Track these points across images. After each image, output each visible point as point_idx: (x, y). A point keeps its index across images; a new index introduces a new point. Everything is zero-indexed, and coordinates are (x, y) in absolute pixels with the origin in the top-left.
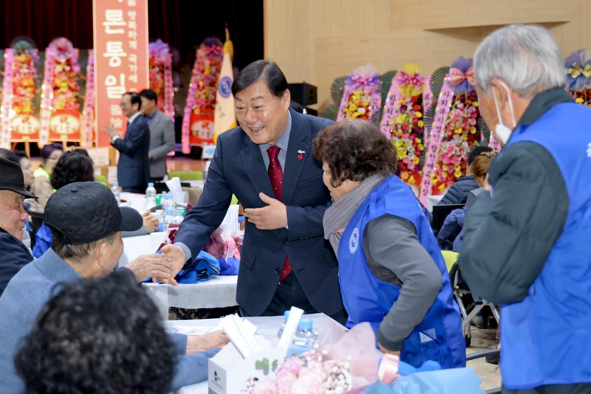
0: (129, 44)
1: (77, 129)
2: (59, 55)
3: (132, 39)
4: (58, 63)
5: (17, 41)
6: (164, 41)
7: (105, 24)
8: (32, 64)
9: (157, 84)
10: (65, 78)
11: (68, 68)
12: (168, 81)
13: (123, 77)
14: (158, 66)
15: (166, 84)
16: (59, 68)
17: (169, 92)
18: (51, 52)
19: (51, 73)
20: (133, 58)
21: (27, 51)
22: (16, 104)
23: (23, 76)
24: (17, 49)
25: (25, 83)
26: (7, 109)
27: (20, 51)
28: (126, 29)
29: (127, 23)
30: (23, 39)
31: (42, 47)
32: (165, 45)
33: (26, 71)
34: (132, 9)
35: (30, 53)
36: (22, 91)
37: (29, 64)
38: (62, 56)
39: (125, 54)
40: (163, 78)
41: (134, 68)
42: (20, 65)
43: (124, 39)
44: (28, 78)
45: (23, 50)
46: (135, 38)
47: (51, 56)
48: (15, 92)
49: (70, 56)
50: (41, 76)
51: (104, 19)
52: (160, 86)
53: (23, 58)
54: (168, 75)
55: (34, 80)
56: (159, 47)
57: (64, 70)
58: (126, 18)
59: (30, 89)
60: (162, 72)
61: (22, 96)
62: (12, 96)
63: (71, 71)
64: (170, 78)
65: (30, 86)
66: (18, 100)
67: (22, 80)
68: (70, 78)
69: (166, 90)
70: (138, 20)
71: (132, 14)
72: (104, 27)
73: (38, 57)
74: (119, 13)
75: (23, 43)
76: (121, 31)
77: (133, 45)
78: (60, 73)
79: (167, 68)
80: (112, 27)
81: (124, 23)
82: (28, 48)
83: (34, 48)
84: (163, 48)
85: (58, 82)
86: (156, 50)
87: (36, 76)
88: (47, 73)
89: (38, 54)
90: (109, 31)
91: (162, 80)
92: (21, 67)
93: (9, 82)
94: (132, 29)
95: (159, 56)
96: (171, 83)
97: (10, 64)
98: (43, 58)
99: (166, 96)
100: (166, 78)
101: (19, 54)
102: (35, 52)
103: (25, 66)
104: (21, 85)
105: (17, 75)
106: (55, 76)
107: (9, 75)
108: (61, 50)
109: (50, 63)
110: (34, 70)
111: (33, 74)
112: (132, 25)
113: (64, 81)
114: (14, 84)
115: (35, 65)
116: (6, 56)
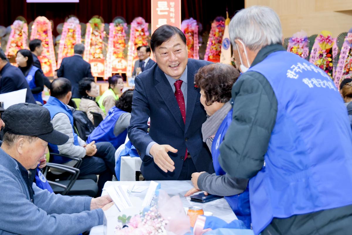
0: (170, 20)
2: (138, 26)
3: (172, 18)
4: (137, 31)
5: (116, 19)
6: (194, 19)
7: (157, 9)
8: (124, 31)
9: (190, 42)
10: (140, 39)
11: (142, 34)
12: (196, 40)
14: (191, 32)
15: (195, 42)
16: (137, 34)
17: (196, 47)
18: (134, 25)
19: (134, 36)
21: (121, 25)
22: (115, 53)
23: (118, 38)
24: (116, 23)
25: (120, 41)
26: (110, 55)
27: (118, 24)
28: (169, 12)
29: (170, 9)
30: (119, 18)
31: (129, 22)
32: (195, 21)
33: (120, 35)
34: (172, 1)
35: (122, 26)
36: (118, 45)
37: (122, 31)
40: (193, 39)
42: (118, 32)
43: (168, 17)
44: (121, 39)
45: (119, 24)
46: (174, 17)
47: (134, 27)
48: (114, 46)
49: (143, 27)
50: (128, 38)
51: (157, 7)
52: (191, 43)
53: (119, 28)
54: (196, 37)
55: (125, 40)
56: (192, 22)
57: (140, 35)
58: (169, 6)
59: (122, 45)
60: (193, 35)
61: (118, 48)
62: (113, 48)
63: (144, 35)
64: (197, 39)
65: (122, 43)
66: (116, 50)
67: (118, 40)
68: (143, 39)
69: (195, 45)
70: (175, 7)
71: (172, 4)
72: (157, 11)
73: (127, 28)
74: (165, 3)
75: (119, 20)
76: (166, 13)
77: (173, 20)
78: (138, 36)
79: (196, 33)
80: (161, 11)
81: (168, 9)
82: (122, 23)
83: (125, 23)
84: (193, 23)
85: (137, 41)
86: (190, 24)
87: (125, 38)
88: (131, 36)
89: (127, 26)
90: (159, 13)
91: (192, 40)
92: (118, 33)
93: (111, 41)
94: (172, 12)
95: (191, 27)
96: (198, 41)
97: (112, 31)
98: (129, 28)
99: (195, 48)
100: (195, 39)
101: (117, 26)
102: (125, 25)
103: (120, 32)
104: (118, 43)
105: (116, 37)
106: (135, 38)
107: (112, 37)
108: (139, 24)
109: (133, 31)
110: (124, 34)
111: (124, 36)
112: (172, 10)
113: (140, 41)
114: (114, 42)
115: (125, 32)
116: (110, 27)
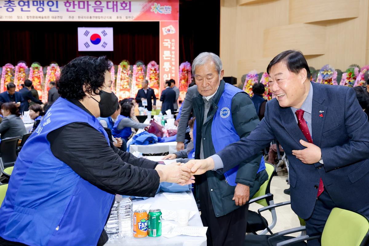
0: (172, 63)
1: (157, 94)
2: (152, 67)
3: (173, 61)
4: (152, 70)
5: (138, 62)
6: (189, 62)
7: (164, 56)
8: (143, 70)
9: (186, 77)
10: (154, 75)
11: (155, 72)
12: (190, 76)
13: (169, 75)
14: (186, 71)
15: (189, 77)
16: (152, 72)
17: (190, 80)
18: (149, 66)
19: (149, 74)
20: (173, 68)
21: (141, 66)
22: (137, 85)
23: (139, 75)
24: (138, 65)
25: (140, 77)
26: (134, 86)
27: (139, 66)
28: (171, 58)
29: (171, 56)
30: (140, 62)
31: (146, 64)
32: (189, 63)
33: (140, 73)
34: (173, 50)
35: (142, 67)
36: (139, 80)
37: (141, 70)
38: (153, 67)
39: (170, 67)
40: (188, 75)
41: (173, 72)
42: (138, 71)
43: (170, 61)
44: (141, 75)
45: (140, 66)
46: (174, 61)
47: (149, 68)
48: (136, 80)
49: (155, 67)
50: (145, 75)
51: (164, 54)
52: (187, 78)
53: (139, 68)
54: (190, 74)
55: (143, 76)
56: (187, 64)
57: (153, 72)
58: (171, 54)
59: (141, 79)
60: (187, 73)
61: (139, 81)
62: (135, 82)
63: (156, 72)
64: (190, 75)
65: (142, 78)
66: (138, 83)
67: (139, 76)
68: (155, 75)
69: (189, 79)
70: (175, 54)
71: (173, 52)
72: (163, 57)
73: (145, 68)
74: (169, 52)
75: (140, 63)
76: (169, 59)
77: (173, 63)
78: (152, 73)
79: (189, 71)
80: (166, 57)
81: (170, 56)
82: (141, 65)
83: (144, 64)
84: (188, 64)
85: (151, 77)
86: (186, 65)
87: (144, 75)
88: (147, 74)
89: (145, 67)
90: (165, 59)
91: (187, 76)
92: (139, 71)
93: (134, 77)
94: (173, 58)
95: (186, 67)
96: (191, 76)
97: (135, 70)
98: (146, 68)
99: (189, 81)
100: (189, 75)
101: (138, 67)
102: (144, 66)
103: (140, 71)
104: (138, 78)
105: (137, 74)
106: (150, 75)
107: (135, 74)
108: (153, 65)
109: (149, 70)
110: (143, 72)
111: (143, 74)
112: (173, 56)
113: (153, 76)
114: (136, 77)
115: (144, 71)
116: (134, 67)
